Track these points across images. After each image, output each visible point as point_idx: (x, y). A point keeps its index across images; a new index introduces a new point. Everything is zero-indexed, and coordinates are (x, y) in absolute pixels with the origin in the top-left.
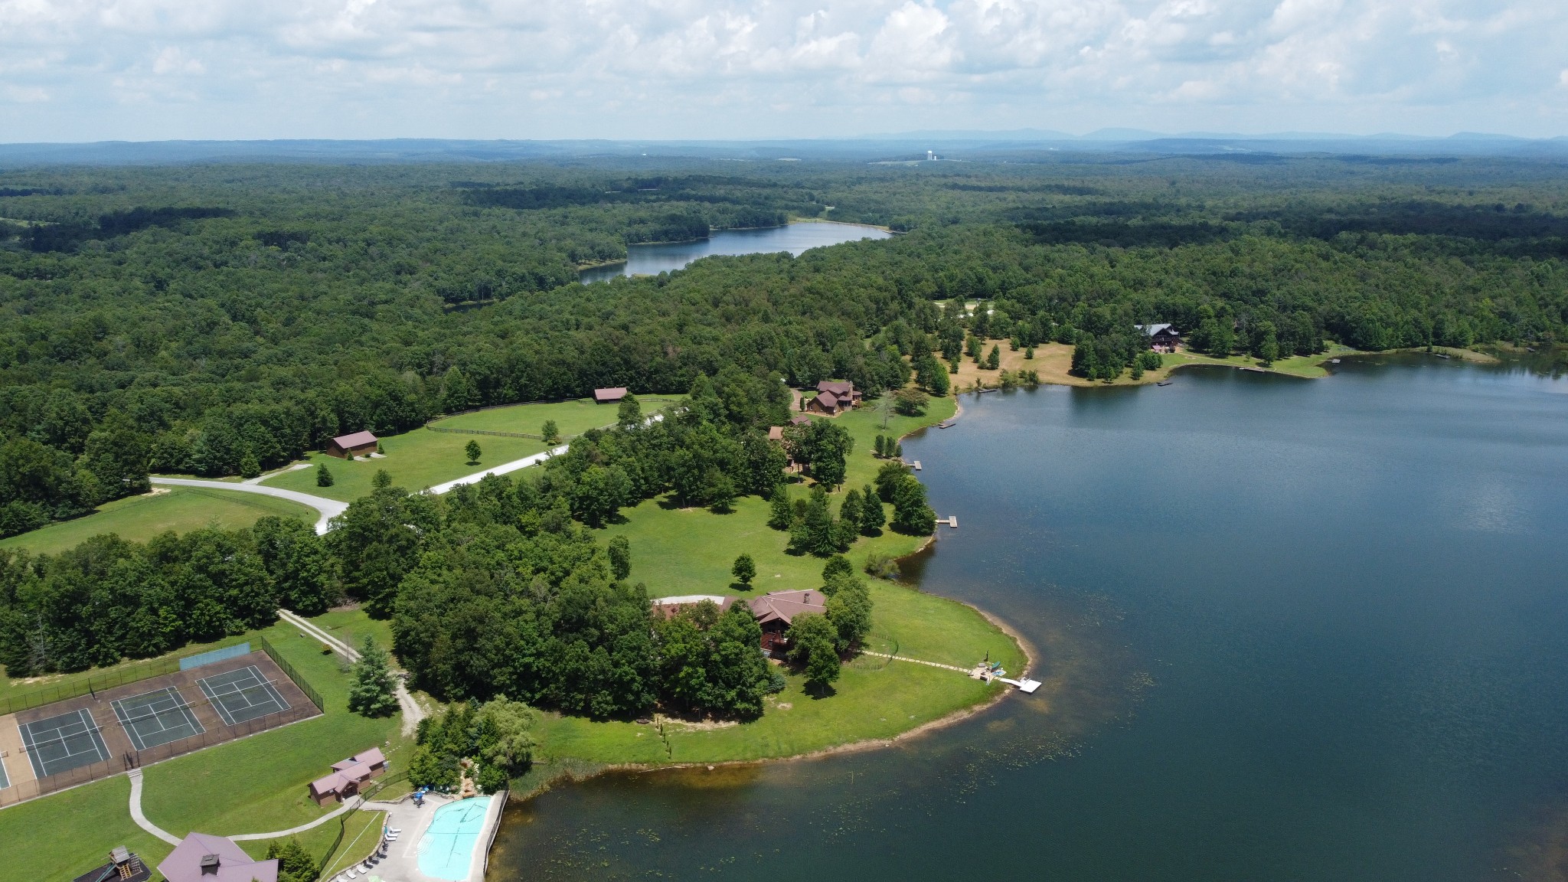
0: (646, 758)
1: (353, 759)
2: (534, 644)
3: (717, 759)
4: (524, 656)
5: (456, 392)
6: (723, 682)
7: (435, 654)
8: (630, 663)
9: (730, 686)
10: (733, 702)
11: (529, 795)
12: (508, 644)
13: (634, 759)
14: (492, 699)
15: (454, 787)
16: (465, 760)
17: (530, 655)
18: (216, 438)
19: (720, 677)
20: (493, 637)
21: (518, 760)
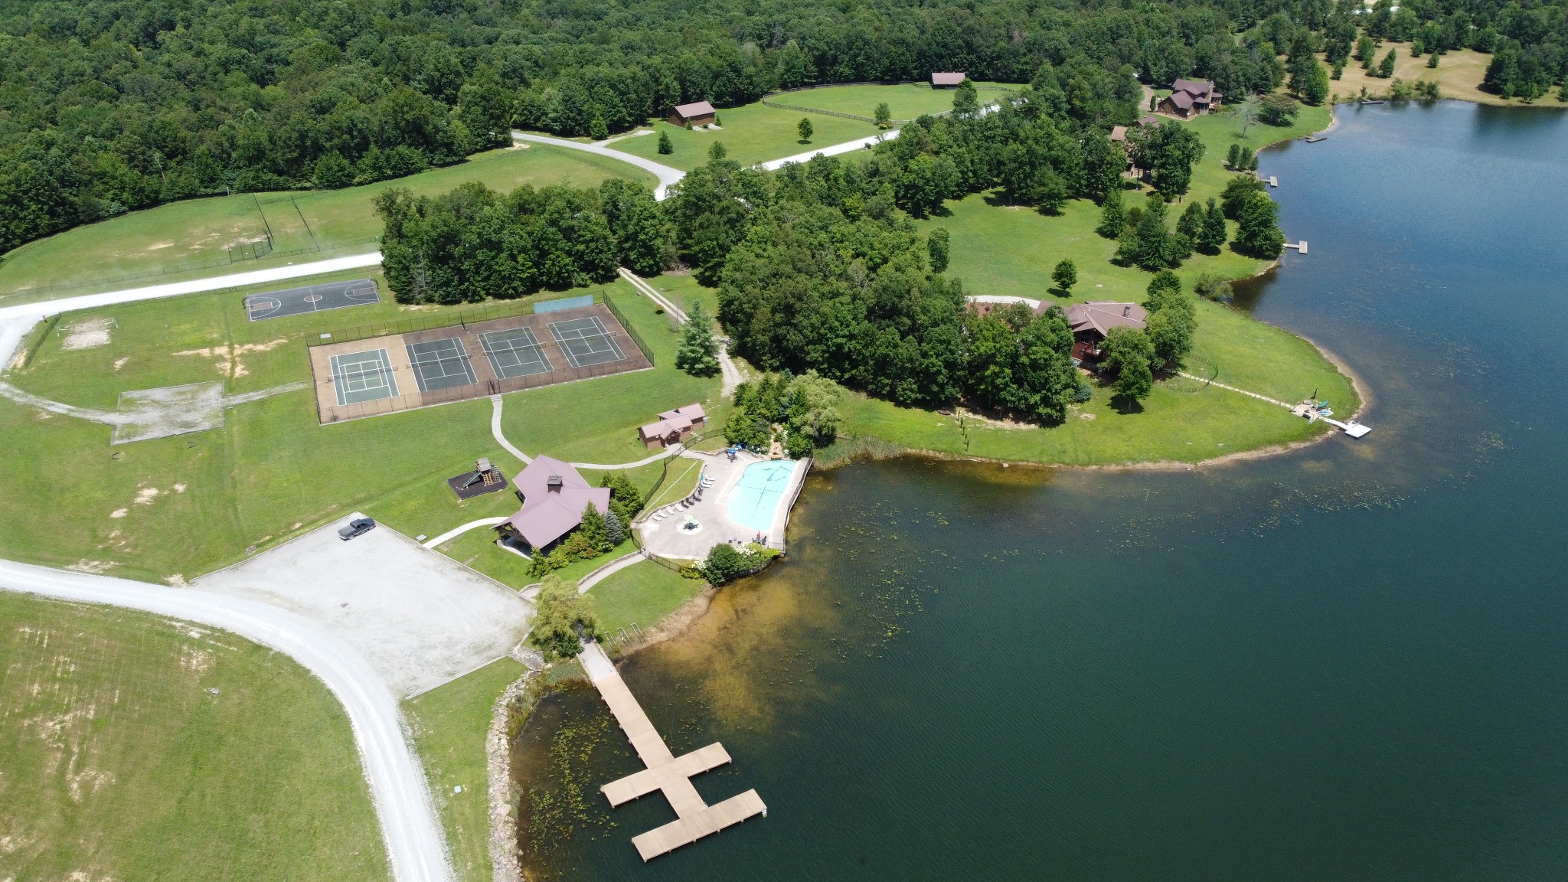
0: (944, 447)
1: (677, 411)
2: (848, 326)
3: (1013, 458)
4: (837, 336)
5: (793, 67)
6: (1029, 385)
7: (755, 325)
8: (938, 355)
9: (1034, 390)
10: (1036, 405)
11: (831, 466)
12: (823, 323)
13: (932, 447)
14: (804, 373)
15: (764, 449)
16: (776, 425)
17: (843, 337)
18: (570, 99)
19: (1027, 381)
20: (809, 315)
21: (824, 433)
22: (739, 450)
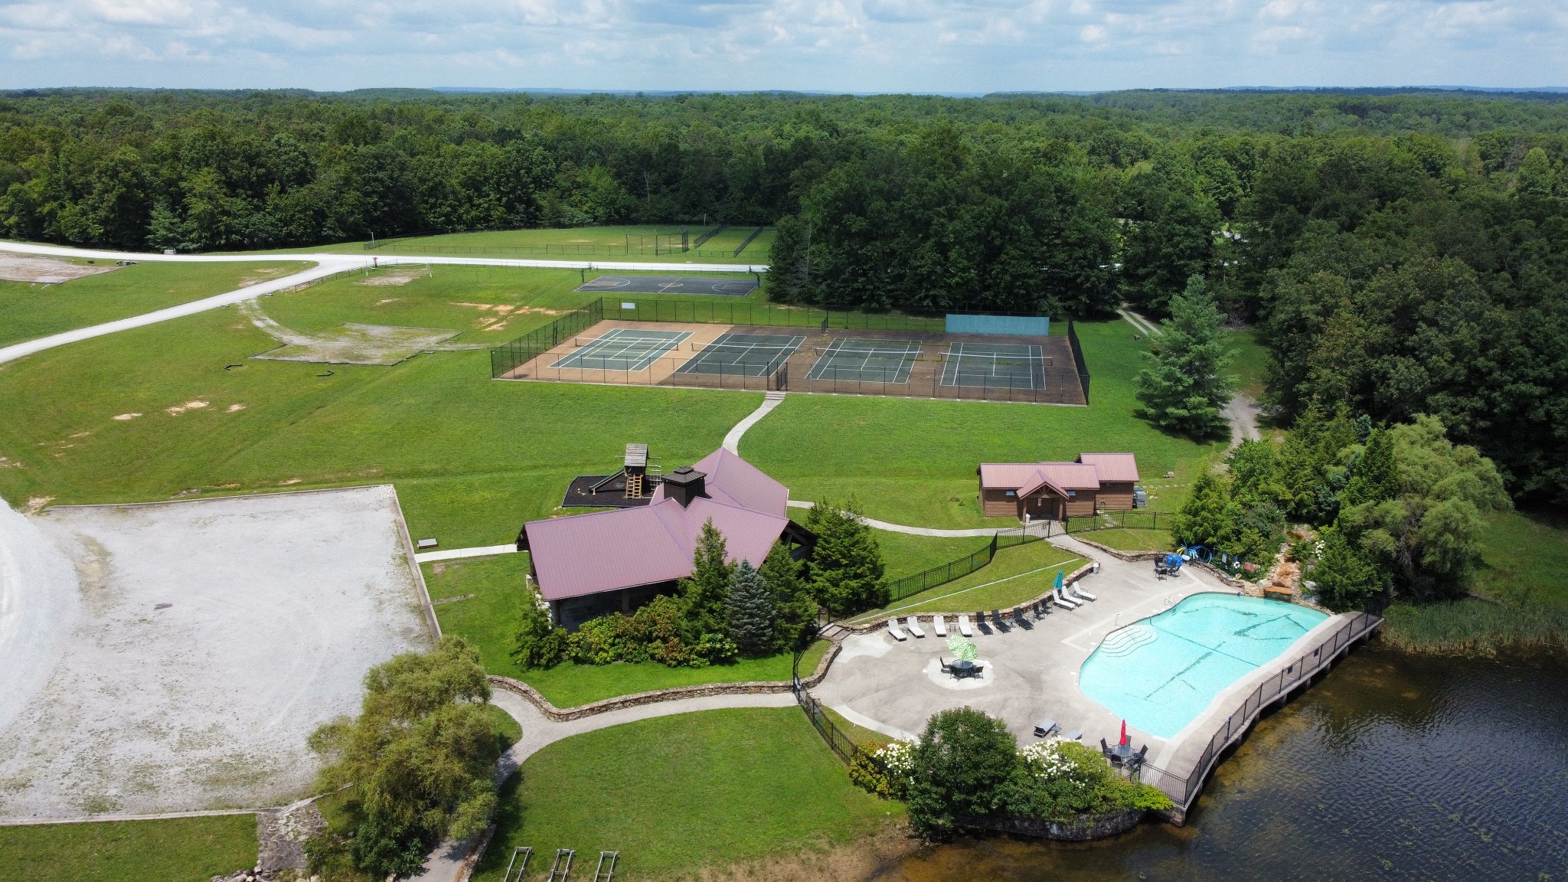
1: (1079, 461)
4: (1521, 377)
12: (1485, 345)
14: (1411, 421)
15: (1252, 568)
16: (1304, 530)
17: (1537, 381)
20: (1453, 324)
21: (1428, 559)
22: (1192, 562)
